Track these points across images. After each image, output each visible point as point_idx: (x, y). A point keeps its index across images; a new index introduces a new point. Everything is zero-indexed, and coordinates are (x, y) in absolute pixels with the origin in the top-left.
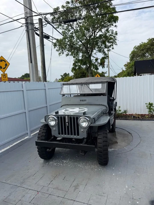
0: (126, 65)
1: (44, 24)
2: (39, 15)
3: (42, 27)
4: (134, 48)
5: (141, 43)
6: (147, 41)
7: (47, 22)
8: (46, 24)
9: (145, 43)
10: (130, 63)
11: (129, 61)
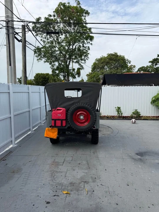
0: (88, 75)
1: (26, 30)
2: (22, 22)
3: (25, 33)
4: (95, 60)
5: (102, 57)
6: (107, 55)
7: (29, 29)
8: (28, 31)
9: (104, 57)
10: (92, 74)
11: (91, 72)
